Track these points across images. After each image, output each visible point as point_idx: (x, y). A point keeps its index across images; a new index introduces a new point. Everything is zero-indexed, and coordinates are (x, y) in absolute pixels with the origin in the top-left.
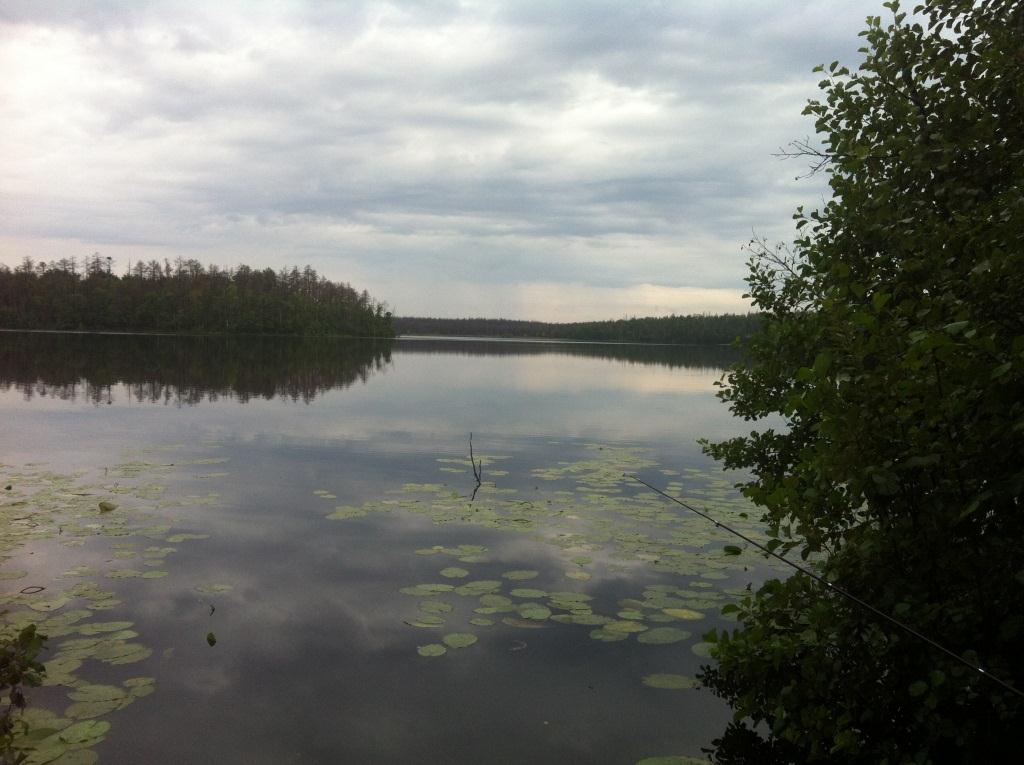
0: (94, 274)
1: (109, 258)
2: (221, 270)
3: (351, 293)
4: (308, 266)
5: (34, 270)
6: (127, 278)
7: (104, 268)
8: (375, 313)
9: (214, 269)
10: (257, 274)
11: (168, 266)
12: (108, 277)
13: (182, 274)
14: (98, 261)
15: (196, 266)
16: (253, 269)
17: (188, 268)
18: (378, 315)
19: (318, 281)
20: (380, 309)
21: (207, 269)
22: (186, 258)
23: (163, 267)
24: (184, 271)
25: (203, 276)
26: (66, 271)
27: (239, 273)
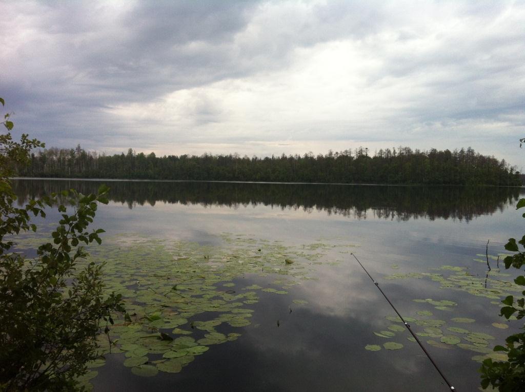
0: (360, 156)
1: (367, 149)
2: (421, 152)
3: (494, 161)
4: (470, 148)
5: (333, 156)
6: (375, 158)
7: (364, 154)
8: (509, 172)
9: (418, 151)
10: (441, 153)
11: (394, 151)
12: (367, 157)
13: (401, 154)
14: (361, 150)
15: (408, 150)
16: (438, 150)
17: (404, 152)
18: (511, 173)
19: (475, 155)
20: (512, 170)
21: (414, 152)
22: (404, 147)
23: (392, 151)
24: (403, 153)
25: (412, 155)
26: (347, 156)
27: (431, 153)
